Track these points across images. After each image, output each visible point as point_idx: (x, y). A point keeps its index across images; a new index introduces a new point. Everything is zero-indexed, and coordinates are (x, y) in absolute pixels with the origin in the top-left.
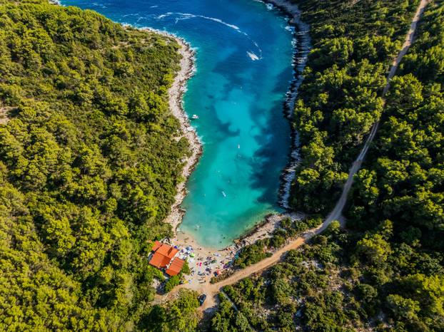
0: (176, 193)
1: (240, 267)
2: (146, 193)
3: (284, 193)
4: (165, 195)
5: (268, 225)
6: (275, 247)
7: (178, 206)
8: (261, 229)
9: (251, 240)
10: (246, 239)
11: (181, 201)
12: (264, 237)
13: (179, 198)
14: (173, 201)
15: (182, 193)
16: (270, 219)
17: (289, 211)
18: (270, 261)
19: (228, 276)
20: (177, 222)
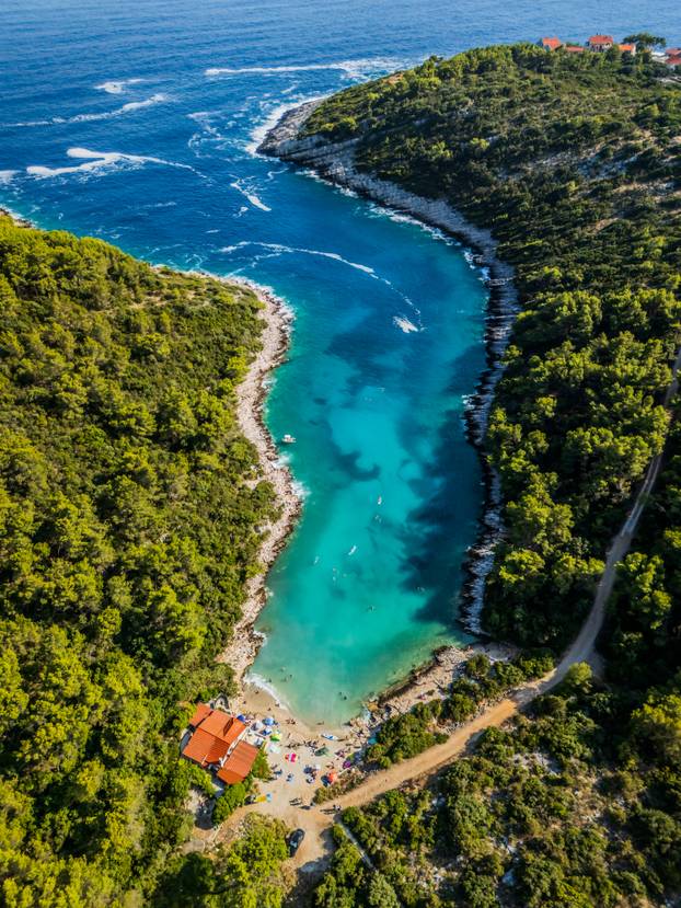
0: (246, 597)
1: (379, 766)
2: (182, 597)
3: (470, 601)
4: (221, 602)
5: (439, 670)
6: (454, 720)
7: (248, 627)
8: (424, 679)
9: (403, 705)
10: (391, 703)
11: (254, 616)
12: (431, 698)
13: (250, 609)
14: (237, 616)
15: (258, 597)
16: (442, 658)
17: (483, 641)
18: (443, 752)
19: (352, 786)
20: (244, 662)
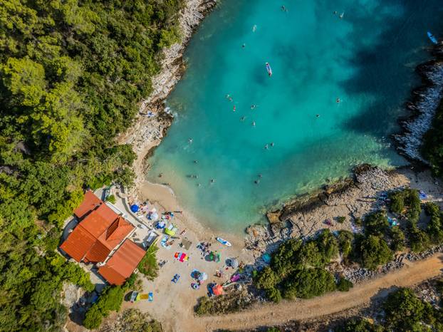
0: (158, 69)
1: (265, 295)
3: (416, 115)
4: (125, 72)
5: (355, 193)
6: (363, 265)
7: (159, 104)
8: (336, 200)
9: (309, 225)
10: (295, 219)
11: (167, 91)
12: (340, 226)
13: (163, 83)
14: (144, 90)
15: (175, 69)
16: (363, 179)
17: (415, 168)
18: (343, 301)
19: (234, 308)
20: (149, 143)
